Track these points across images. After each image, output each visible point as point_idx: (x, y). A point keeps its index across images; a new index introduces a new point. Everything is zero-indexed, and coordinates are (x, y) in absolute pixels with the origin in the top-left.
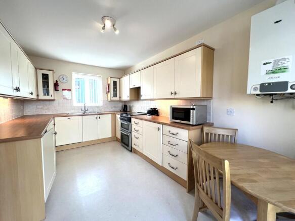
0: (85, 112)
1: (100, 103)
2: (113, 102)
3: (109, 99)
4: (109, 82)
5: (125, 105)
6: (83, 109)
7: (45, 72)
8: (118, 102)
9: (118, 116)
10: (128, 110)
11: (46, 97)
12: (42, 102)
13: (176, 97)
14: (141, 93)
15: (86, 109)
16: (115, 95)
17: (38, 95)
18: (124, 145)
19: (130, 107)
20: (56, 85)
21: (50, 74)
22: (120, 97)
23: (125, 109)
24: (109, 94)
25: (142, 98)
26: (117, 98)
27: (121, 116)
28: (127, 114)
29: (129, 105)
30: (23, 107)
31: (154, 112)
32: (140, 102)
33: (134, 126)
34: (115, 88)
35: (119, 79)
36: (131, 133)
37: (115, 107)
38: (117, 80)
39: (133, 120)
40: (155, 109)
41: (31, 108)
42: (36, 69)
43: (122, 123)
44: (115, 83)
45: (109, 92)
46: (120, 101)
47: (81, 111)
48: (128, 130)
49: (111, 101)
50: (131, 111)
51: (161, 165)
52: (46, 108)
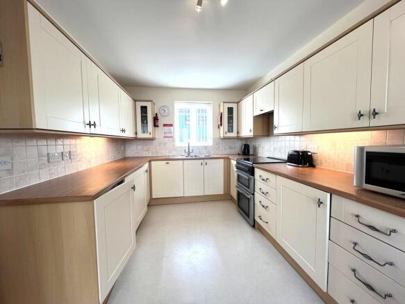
0: (189, 155)
1: (210, 143)
2: (226, 140)
3: (222, 136)
4: (222, 111)
5: (245, 145)
6: (187, 151)
7: (144, 104)
8: (236, 141)
9: (234, 163)
10: (251, 152)
11: (146, 136)
12: (142, 141)
13: (374, 122)
14: (276, 123)
15: (191, 151)
16: (230, 129)
17: (136, 133)
18: (242, 212)
19: (255, 148)
20: (156, 119)
21: (148, 105)
22: (238, 133)
23: (247, 150)
24: (222, 128)
25: (276, 132)
26: (234, 134)
27: (238, 163)
28: (248, 160)
29: (253, 144)
30: (124, 148)
31: (302, 159)
32: (272, 139)
33: (259, 184)
34: (230, 118)
35: (238, 103)
36: (253, 194)
37: (230, 148)
38: (234, 106)
39: (258, 172)
40: (305, 153)
41: (132, 148)
42: (135, 101)
43: (238, 175)
44: (230, 110)
45: (221, 125)
46: (239, 138)
47: (184, 154)
48: (249, 188)
49: (225, 138)
50: (255, 154)
51: (325, 290)
52: (146, 148)
